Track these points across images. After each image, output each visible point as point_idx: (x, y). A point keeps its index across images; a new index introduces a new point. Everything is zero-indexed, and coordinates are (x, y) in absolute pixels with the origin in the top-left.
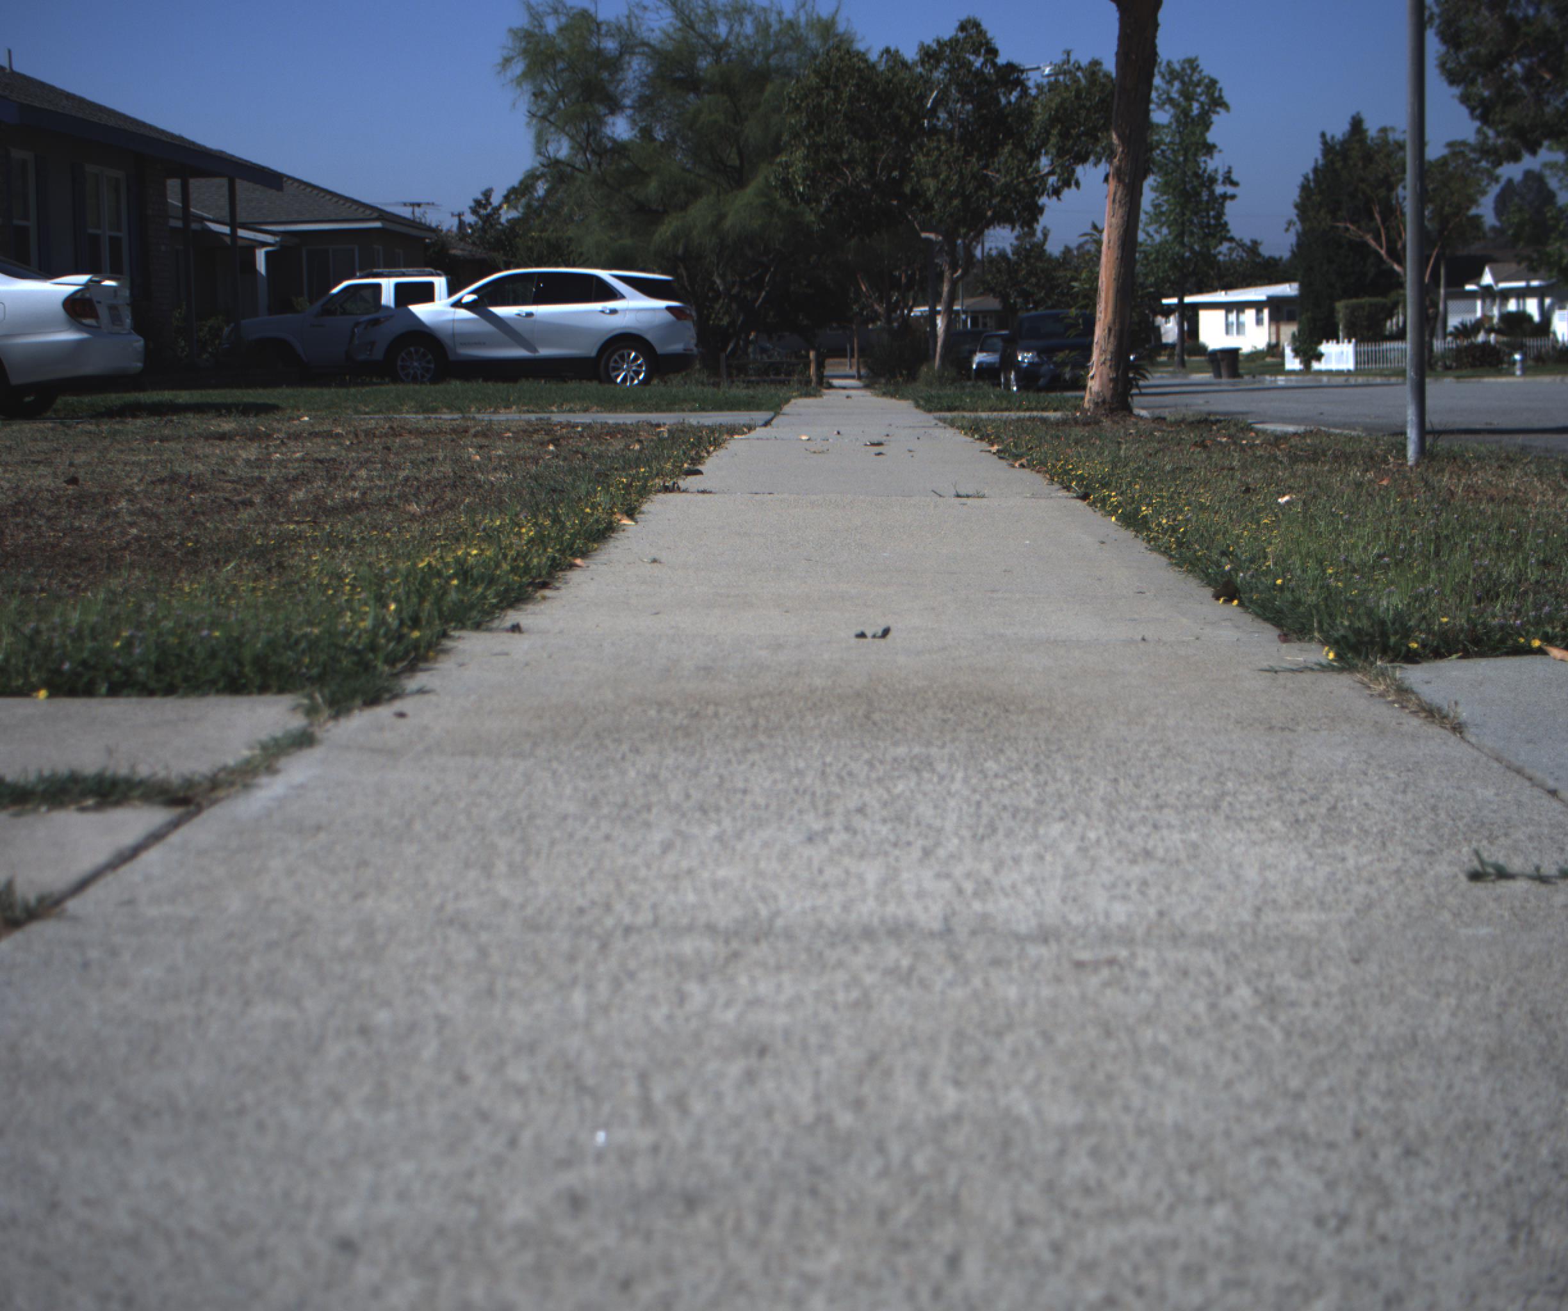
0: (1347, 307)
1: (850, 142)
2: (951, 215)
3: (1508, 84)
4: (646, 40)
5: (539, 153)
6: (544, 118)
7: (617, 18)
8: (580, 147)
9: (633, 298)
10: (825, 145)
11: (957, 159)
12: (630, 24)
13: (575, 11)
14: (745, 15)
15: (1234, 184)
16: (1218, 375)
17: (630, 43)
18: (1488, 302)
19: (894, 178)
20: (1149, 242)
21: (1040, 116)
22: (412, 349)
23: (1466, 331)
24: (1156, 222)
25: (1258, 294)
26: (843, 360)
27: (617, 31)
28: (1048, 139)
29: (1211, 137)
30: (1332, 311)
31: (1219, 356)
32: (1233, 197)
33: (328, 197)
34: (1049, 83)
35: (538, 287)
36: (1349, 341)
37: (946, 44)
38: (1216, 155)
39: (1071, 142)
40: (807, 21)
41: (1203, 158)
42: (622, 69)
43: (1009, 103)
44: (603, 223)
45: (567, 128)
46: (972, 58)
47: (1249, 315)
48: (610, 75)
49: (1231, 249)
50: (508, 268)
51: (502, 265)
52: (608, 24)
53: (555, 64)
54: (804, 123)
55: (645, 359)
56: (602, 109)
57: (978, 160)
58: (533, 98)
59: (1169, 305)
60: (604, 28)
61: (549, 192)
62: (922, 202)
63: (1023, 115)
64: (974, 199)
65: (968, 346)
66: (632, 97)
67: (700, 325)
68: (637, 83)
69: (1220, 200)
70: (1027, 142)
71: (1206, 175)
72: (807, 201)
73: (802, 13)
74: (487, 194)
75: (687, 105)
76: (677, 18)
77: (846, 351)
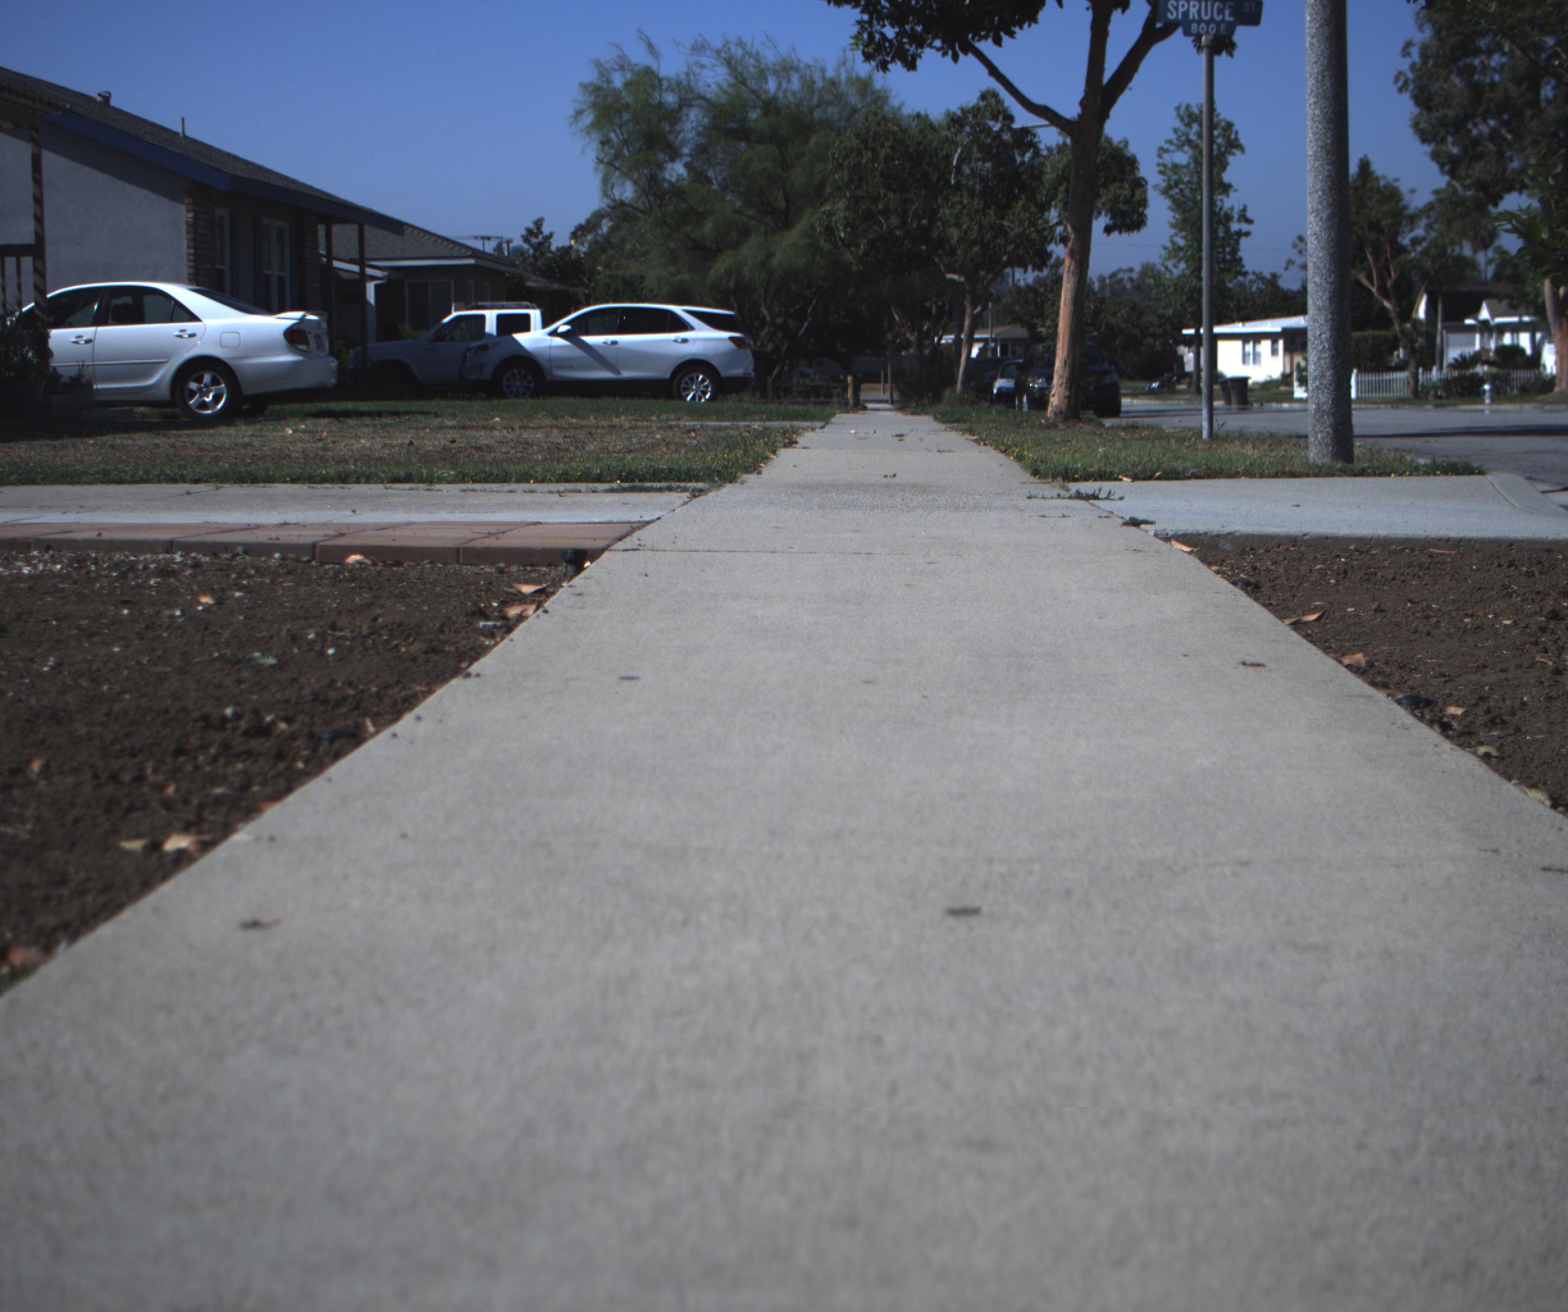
1: (885, 195)
2: (972, 260)
3: (1476, 142)
4: (703, 94)
5: (605, 194)
6: (610, 164)
7: (678, 75)
8: (642, 192)
9: (701, 330)
10: (863, 198)
11: (977, 212)
12: (689, 80)
13: (639, 68)
14: (792, 73)
15: (1249, 221)
16: (1230, 402)
17: (688, 97)
18: (1486, 335)
19: (923, 226)
20: (1168, 275)
21: (1049, 175)
22: (516, 371)
23: (1464, 363)
24: (1175, 257)
25: (1273, 326)
26: (877, 385)
27: (677, 86)
28: (1056, 195)
29: (1227, 177)
31: (1229, 384)
32: (1247, 234)
34: (1058, 146)
35: (621, 319)
37: (969, 111)
38: (1232, 194)
40: (847, 77)
41: (1220, 197)
42: (680, 120)
43: (1023, 163)
44: (662, 260)
45: (631, 174)
46: (991, 123)
47: (1265, 346)
48: (671, 126)
49: (1250, 282)
50: (588, 305)
51: (583, 300)
52: (669, 80)
53: (621, 117)
54: (846, 179)
55: (711, 381)
56: (661, 156)
57: (996, 214)
58: (600, 146)
59: (1189, 336)
60: (665, 84)
61: (613, 230)
62: (947, 248)
63: (1036, 173)
64: (991, 246)
65: (992, 373)
66: (689, 146)
67: (755, 354)
68: (694, 133)
69: (1235, 237)
70: (1039, 197)
71: (1222, 213)
72: (847, 244)
73: (843, 70)
74: (539, 223)
75: (739, 153)
76: (730, 74)
77: (880, 376)
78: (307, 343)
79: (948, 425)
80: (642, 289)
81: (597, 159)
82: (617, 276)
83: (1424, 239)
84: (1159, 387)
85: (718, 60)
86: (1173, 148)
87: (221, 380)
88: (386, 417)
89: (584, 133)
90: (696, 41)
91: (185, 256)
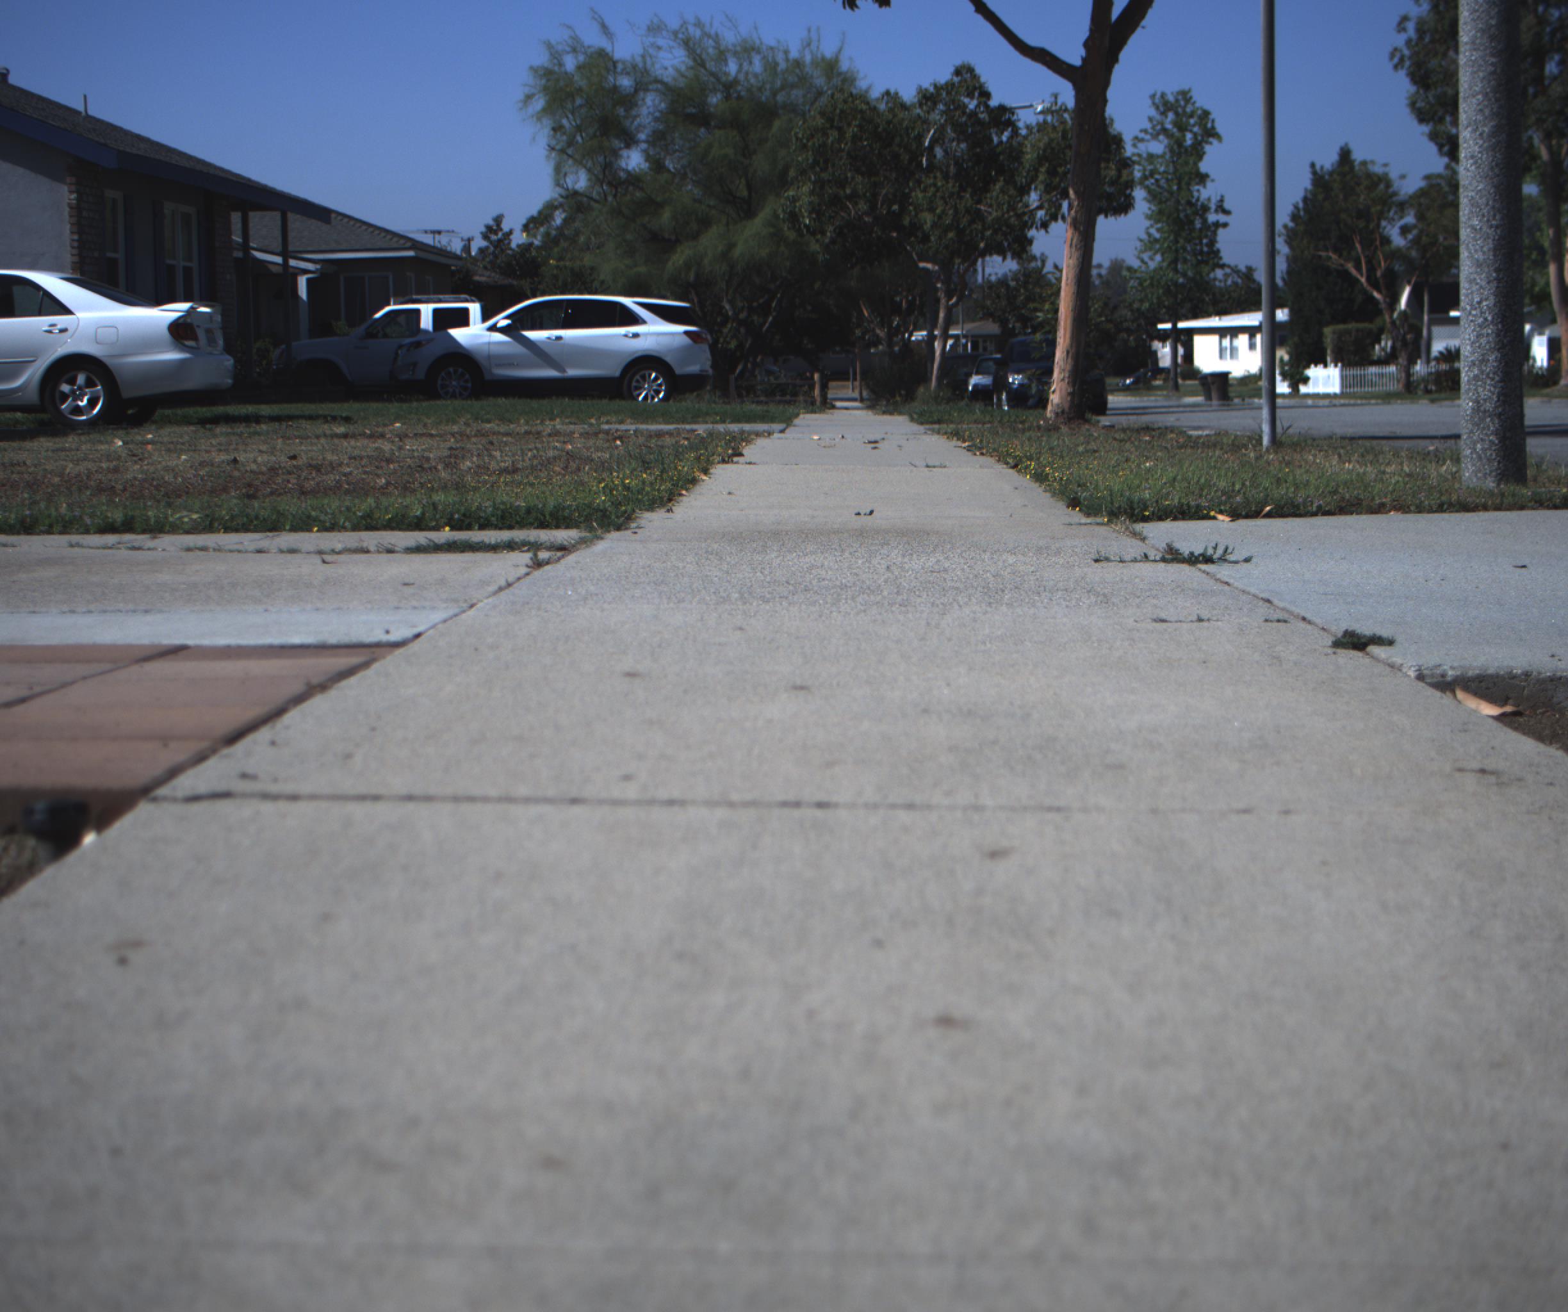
0: (1334, 333)
1: (853, 178)
2: (947, 247)
4: (660, 78)
5: (558, 184)
6: (562, 151)
7: (633, 57)
8: (597, 180)
9: (654, 323)
10: (829, 181)
11: (952, 195)
12: (645, 63)
13: (592, 50)
14: (753, 54)
15: (1227, 212)
16: (1209, 397)
17: (644, 80)
19: (894, 212)
20: (1143, 269)
21: (1029, 156)
22: (451, 370)
23: (1449, 356)
24: (1151, 249)
25: (1252, 319)
26: (846, 383)
27: (632, 69)
28: (1037, 177)
29: (1204, 167)
30: (1321, 335)
31: (1209, 379)
32: (1225, 225)
33: (364, 227)
34: (1038, 124)
35: (566, 312)
36: (1336, 366)
37: (942, 88)
38: (1209, 184)
39: (1057, 179)
40: (812, 59)
41: (1196, 187)
42: (636, 105)
43: (1001, 142)
44: (618, 252)
45: (584, 162)
46: (966, 100)
47: (1243, 340)
48: (626, 111)
49: (1226, 275)
50: (535, 296)
51: (529, 293)
52: (624, 62)
53: (573, 101)
54: (811, 161)
55: (664, 379)
56: (617, 143)
57: (972, 196)
58: (552, 133)
59: (1165, 330)
60: (620, 67)
61: (565, 221)
62: (920, 234)
63: (1014, 154)
64: (967, 232)
65: (965, 370)
66: (646, 132)
67: (713, 348)
68: (651, 118)
69: (1213, 229)
70: (1018, 179)
71: (1199, 203)
72: (812, 232)
73: (807, 52)
74: (498, 220)
75: (698, 140)
76: (689, 57)
77: (849, 374)
78: (195, 338)
79: (927, 426)
80: (592, 281)
81: (549, 146)
82: (565, 267)
83: (1415, 226)
84: (1133, 383)
85: (675, 41)
86: (1148, 137)
87: (98, 382)
88: (265, 423)
89: (535, 119)
90: (652, 21)
91: (68, 242)
